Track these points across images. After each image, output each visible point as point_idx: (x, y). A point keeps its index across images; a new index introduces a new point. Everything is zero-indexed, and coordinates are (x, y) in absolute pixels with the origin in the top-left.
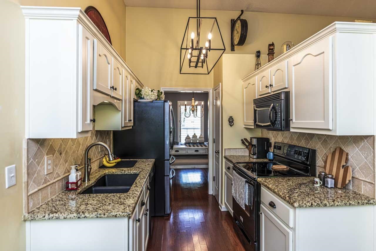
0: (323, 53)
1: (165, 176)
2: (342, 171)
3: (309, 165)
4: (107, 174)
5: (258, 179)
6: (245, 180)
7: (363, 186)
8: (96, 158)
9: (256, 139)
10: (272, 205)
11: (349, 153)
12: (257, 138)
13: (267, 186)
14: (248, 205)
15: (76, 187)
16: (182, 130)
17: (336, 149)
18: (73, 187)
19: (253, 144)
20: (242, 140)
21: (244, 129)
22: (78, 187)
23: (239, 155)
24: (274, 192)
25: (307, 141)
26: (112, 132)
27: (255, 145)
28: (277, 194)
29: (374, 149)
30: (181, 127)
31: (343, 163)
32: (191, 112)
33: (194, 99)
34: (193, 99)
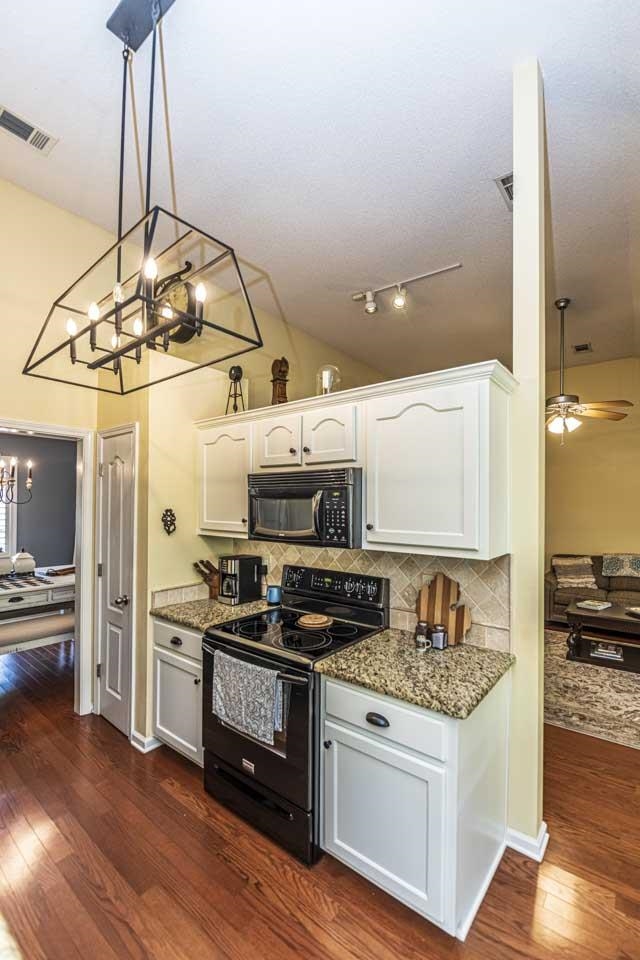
0: (461, 408)
2: (452, 616)
3: (382, 610)
5: (317, 665)
6: (276, 673)
7: (487, 636)
9: (237, 562)
10: (376, 720)
11: (461, 583)
12: (240, 560)
13: (358, 682)
14: (281, 730)
17: (436, 578)
19: (229, 572)
20: (196, 565)
21: (200, 539)
23: (189, 600)
24: (386, 693)
25: (366, 563)
27: (235, 575)
28: (397, 697)
29: (509, 576)
31: (452, 601)
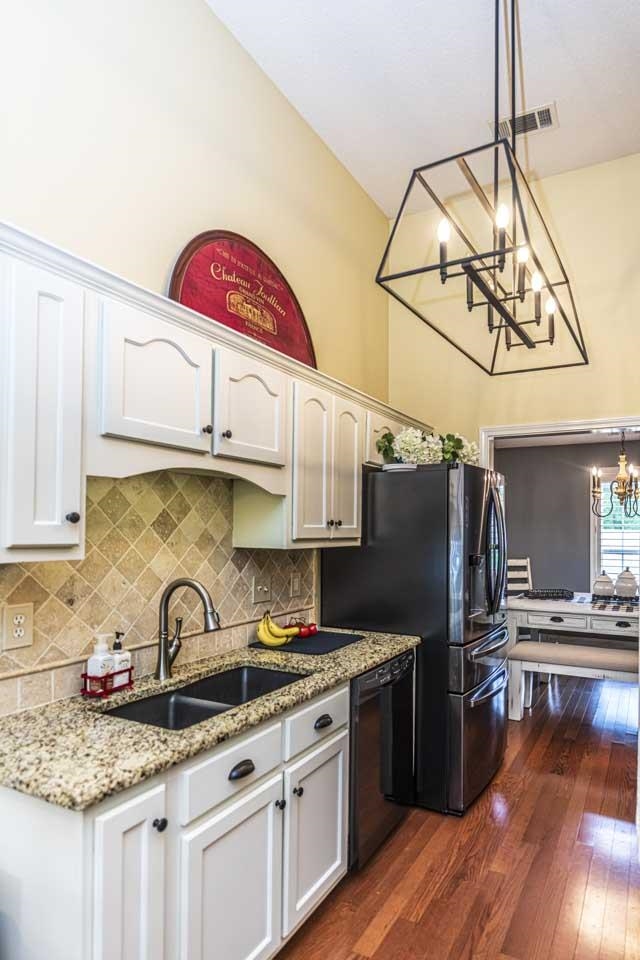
1: (449, 692)
4: (247, 664)
8: (235, 619)
15: (101, 690)
16: (604, 556)
18: (94, 688)
22: (108, 692)
26: (315, 552)
30: (603, 548)
32: (616, 499)
33: (626, 459)
34: (622, 457)
